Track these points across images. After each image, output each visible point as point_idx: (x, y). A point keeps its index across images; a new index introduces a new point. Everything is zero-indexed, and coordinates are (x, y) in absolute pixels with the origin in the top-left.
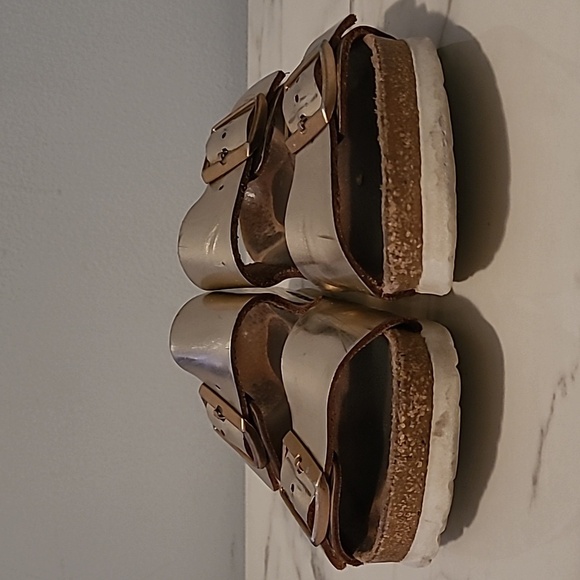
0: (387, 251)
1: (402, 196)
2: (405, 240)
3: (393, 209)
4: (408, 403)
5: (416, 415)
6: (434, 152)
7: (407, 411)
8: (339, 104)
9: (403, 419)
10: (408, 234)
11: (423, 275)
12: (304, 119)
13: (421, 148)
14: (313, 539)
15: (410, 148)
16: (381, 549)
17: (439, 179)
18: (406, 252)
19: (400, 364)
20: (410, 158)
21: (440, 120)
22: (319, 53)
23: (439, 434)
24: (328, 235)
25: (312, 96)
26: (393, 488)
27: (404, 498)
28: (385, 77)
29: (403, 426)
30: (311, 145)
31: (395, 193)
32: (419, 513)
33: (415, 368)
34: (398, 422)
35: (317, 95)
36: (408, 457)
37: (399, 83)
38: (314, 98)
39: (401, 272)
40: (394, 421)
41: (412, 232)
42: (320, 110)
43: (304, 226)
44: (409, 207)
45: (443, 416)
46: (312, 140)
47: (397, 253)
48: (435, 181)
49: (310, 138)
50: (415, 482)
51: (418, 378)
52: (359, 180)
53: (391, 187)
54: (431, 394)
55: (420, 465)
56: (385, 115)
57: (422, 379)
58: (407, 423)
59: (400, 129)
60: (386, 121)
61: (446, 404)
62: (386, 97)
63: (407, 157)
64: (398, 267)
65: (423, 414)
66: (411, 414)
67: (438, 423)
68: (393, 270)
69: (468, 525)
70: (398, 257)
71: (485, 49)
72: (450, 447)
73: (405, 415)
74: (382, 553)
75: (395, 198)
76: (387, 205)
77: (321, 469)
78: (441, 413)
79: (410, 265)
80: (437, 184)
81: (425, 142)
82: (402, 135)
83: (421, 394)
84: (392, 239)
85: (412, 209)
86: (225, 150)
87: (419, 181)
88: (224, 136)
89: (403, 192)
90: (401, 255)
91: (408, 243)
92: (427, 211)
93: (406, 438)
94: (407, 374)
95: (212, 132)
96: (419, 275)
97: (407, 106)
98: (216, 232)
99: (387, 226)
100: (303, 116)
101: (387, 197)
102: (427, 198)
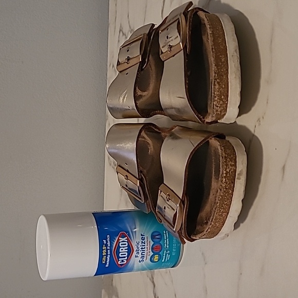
0: (213, 104)
1: (221, 82)
2: (221, 99)
3: (217, 87)
4: (227, 165)
5: (230, 171)
6: (234, 64)
7: (226, 169)
8: (188, 41)
9: (225, 172)
10: (223, 97)
11: (226, 114)
12: (171, 47)
13: (229, 62)
14: (174, 230)
15: (224, 62)
16: (209, 230)
17: (236, 75)
18: (222, 104)
19: (222, 150)
20: (224, 66)
21: (236, 51)
22: (179, 19)
23: (239, 179)
24: (182, 96)
25: (175, 37)
26: (219, 202)
27: (223, 206)
28: (212, 31)
29: (225, 175)
30: (173, 58)
31: (218, 80)
32: (228, 213)
33: (228, 151)
34: (223, 174)
35: (178, 37)
36: (226, 188)
37: (218, 34)
38: (176, 38)
39: (218, 113)
40: (221, 173)
41: (224, 96)
42: (179, 43)
43: (169, 93)
44: (223, 86)
45: (241, 171)
46: (174, 56)
47: (217, 105)
48: (234, 76)
49: (173, 54)
50: (228, 199)
51: (230, 156)
52: (189, 73)
53: (216, 77)
54: (236, 162)
55: (231, 192)
56: (213, 47)
57: (232, 156)
58: (226, 174)
59: (219, 54)
60: (214, 50)
61: (242, 166)
62: (213, 40)
63: (223, 66)
64: (217, 111)
65: (232, 170)
66: (228, 170)
67: (239, 174)
68: (215, 112)
69: (242, 222)
70: (218, 107)
71: (250, 21)
72: (243, 184)
73: (225, 170)
74: (209, 232)
75: (218, 83)
76: (215, 85)
77: (180, 198)
78: (240, 170)
79: (222, 110)
80: (235, 77)
81: (230, 59)
82: (221, 56)
83: (232, 162)
84: (216, 99)
85: (225, 87)
86: (128, 57)
87: (228, 76)
88: (128, 51)
89: (221, 80)
90: (219, 106)
91: (222, 101)
92: (231, 88)
93: (226, 180)
94: (226, 154)
95: (120, 49)
96: (225, 114)
97: (222, 44)
98: (126, 93)
99: (214, 93)
100: (170, 45)
101: (214, 82)
102: (231, 83)
